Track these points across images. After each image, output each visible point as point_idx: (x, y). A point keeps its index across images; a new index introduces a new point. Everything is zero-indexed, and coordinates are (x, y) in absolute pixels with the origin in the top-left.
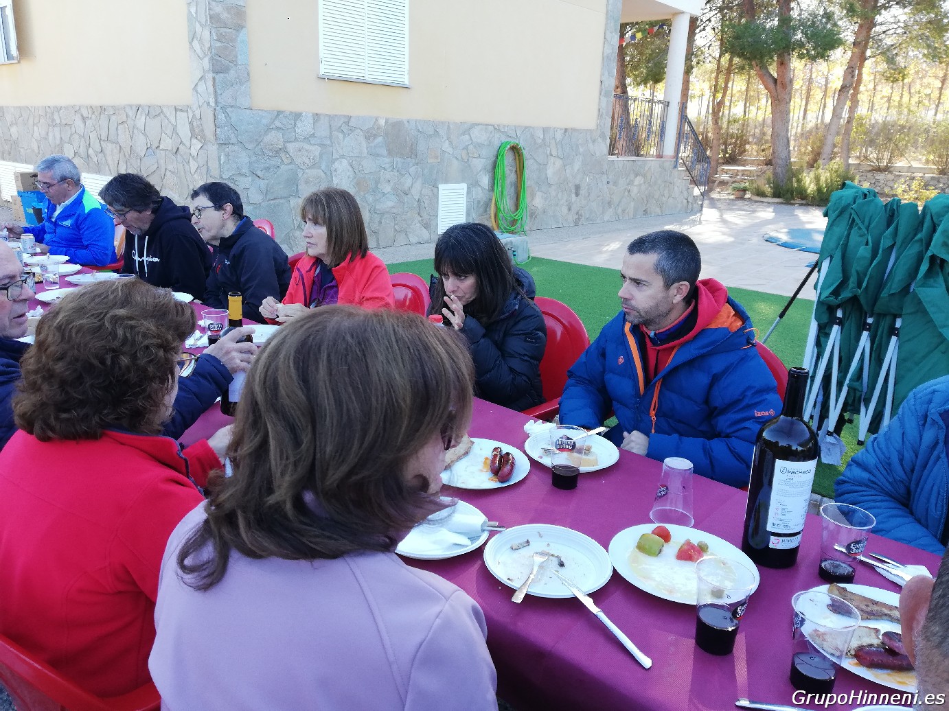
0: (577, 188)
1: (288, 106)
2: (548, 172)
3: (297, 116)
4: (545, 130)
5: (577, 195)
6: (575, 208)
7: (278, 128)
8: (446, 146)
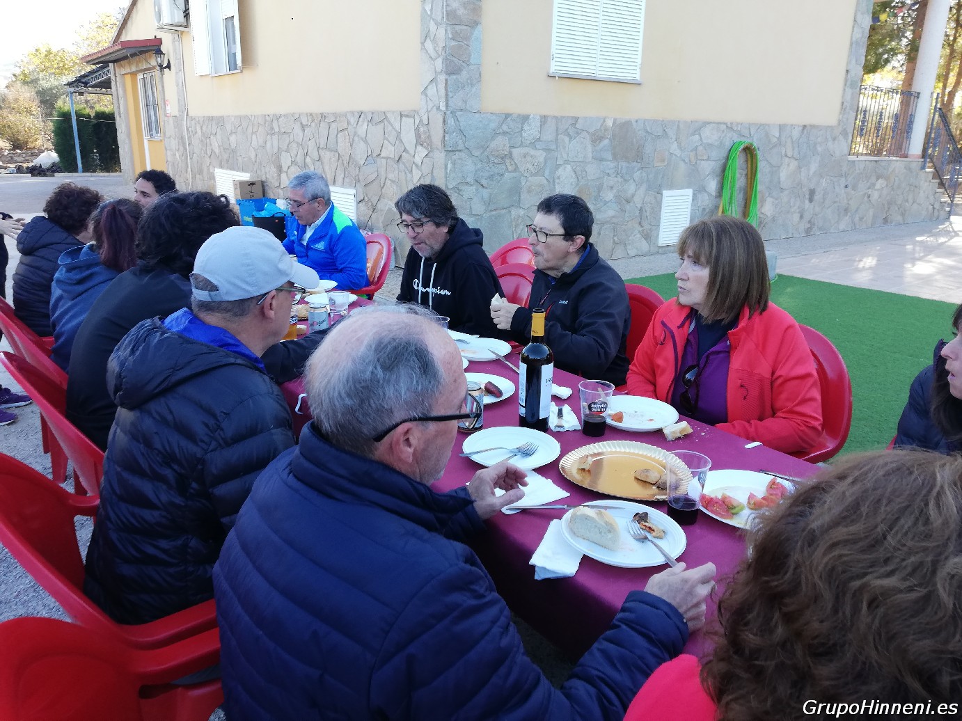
0: (812, 193)
1: (516, 109)
2: (781, 175)
3: (525, 118)
4: (782, 127)
5: (811, 200)
6: (807, 216)
7: (505, 133)
8: (674, 147)
